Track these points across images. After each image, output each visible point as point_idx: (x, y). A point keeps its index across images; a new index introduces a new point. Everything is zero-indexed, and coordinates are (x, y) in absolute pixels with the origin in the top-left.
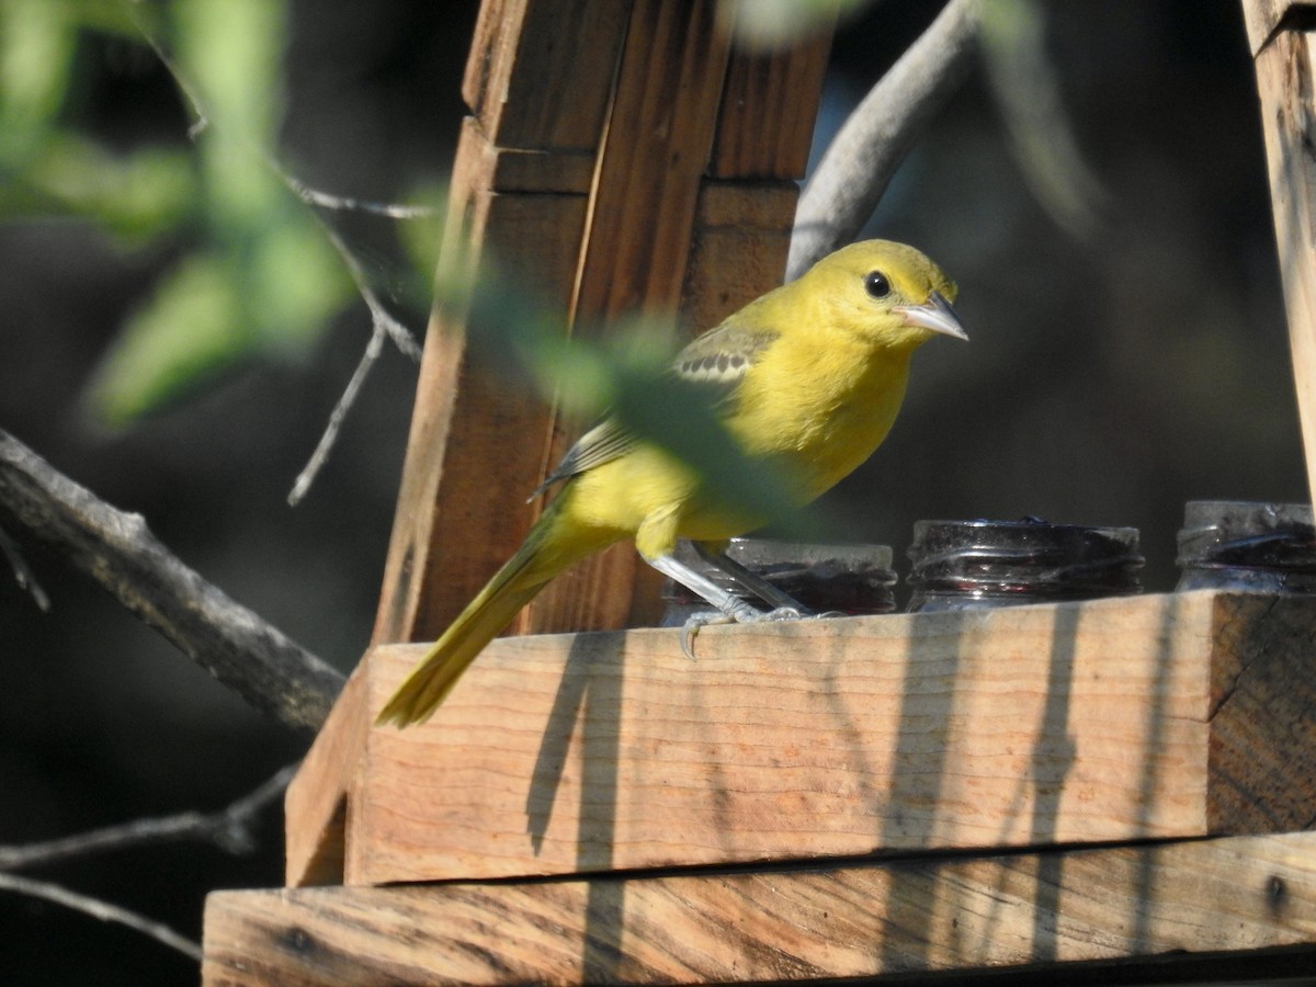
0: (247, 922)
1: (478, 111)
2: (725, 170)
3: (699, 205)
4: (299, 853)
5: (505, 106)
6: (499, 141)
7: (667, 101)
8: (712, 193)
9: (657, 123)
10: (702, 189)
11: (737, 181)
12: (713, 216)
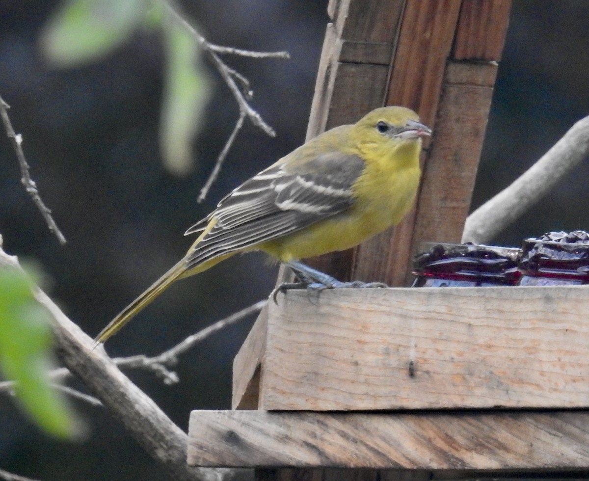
0: (209, 427)
1: (334, 21)
2: (459, 55)
3: (446, 73)
4: (238, 393)
5: (347, 19)
6: (344, 36)
7: (430, 19)
8: (452, 67)
9: (425, 31)
10: (447, 65)
11: (465, 61)
12: (452, 78)
